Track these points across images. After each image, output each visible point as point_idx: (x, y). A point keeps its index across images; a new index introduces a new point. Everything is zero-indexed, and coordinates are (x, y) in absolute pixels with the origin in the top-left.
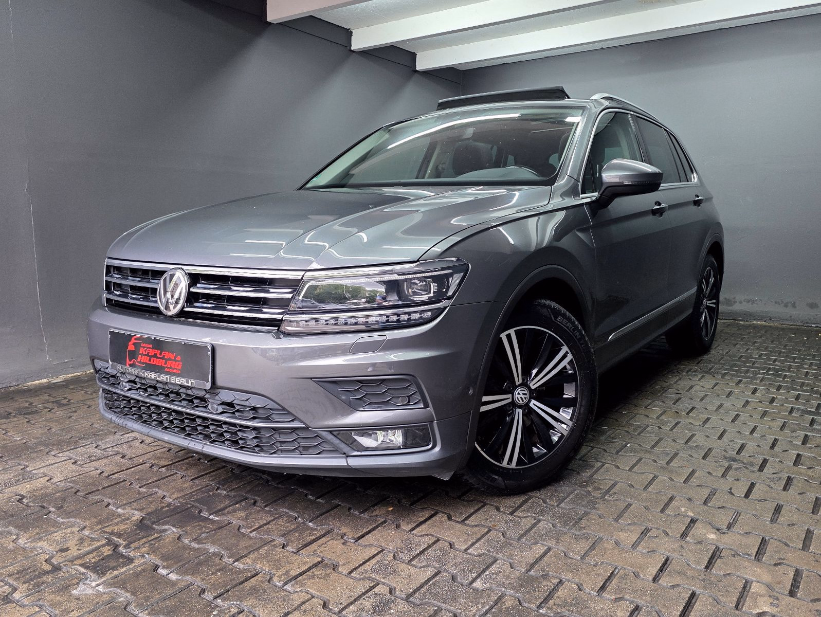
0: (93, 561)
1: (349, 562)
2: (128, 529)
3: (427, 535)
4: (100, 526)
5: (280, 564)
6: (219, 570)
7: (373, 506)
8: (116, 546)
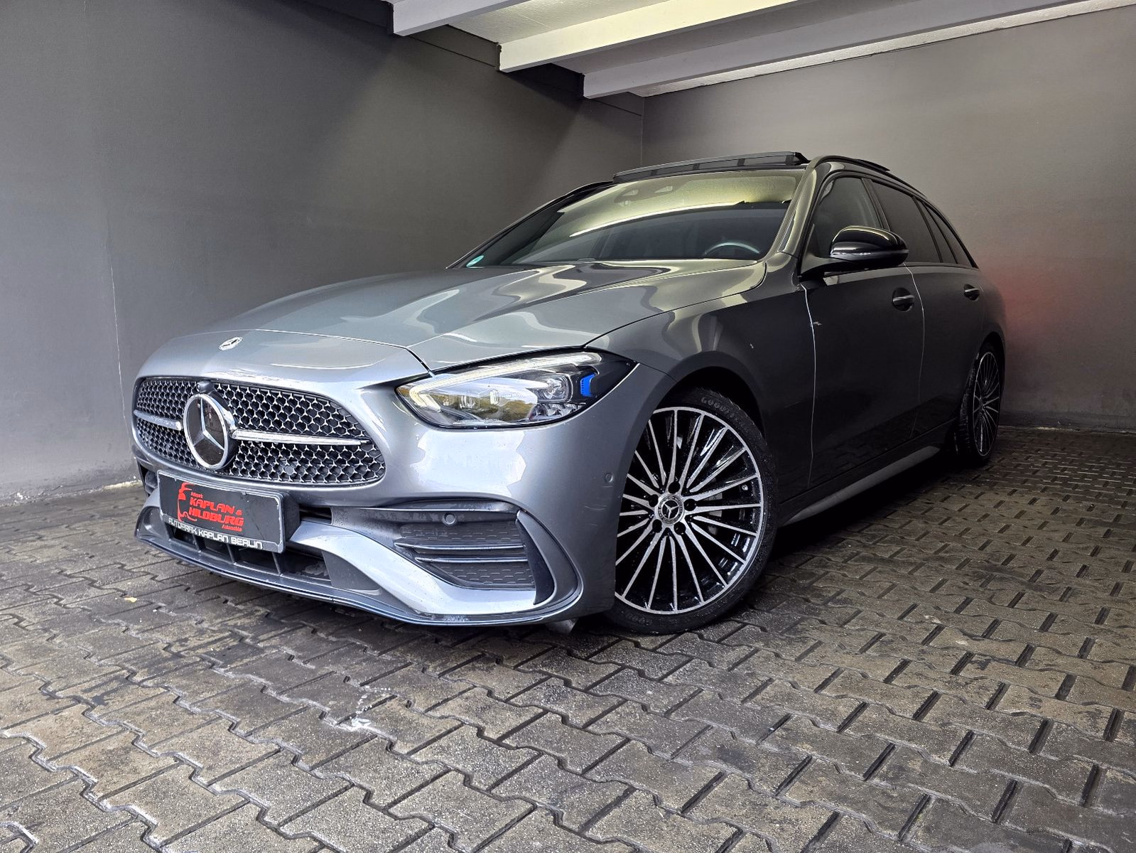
4: (220, 620)
6: (364, 661)
8: (242, 639)
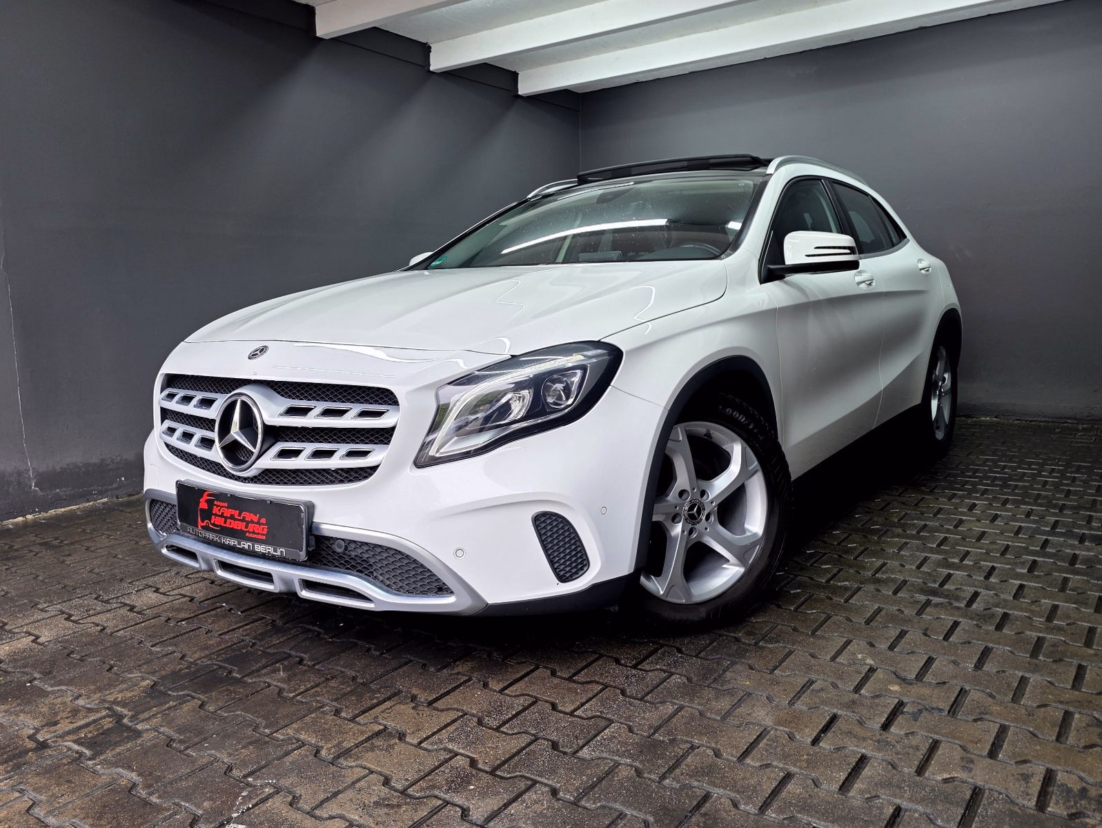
0: (89, 735)
1: (419, 730)
2: (136, 696)
3: (523, 695)
4: (98, 695)
5: (330, 735)
6: (251, 743)
7: (455, 661)
8: (121, 717)
